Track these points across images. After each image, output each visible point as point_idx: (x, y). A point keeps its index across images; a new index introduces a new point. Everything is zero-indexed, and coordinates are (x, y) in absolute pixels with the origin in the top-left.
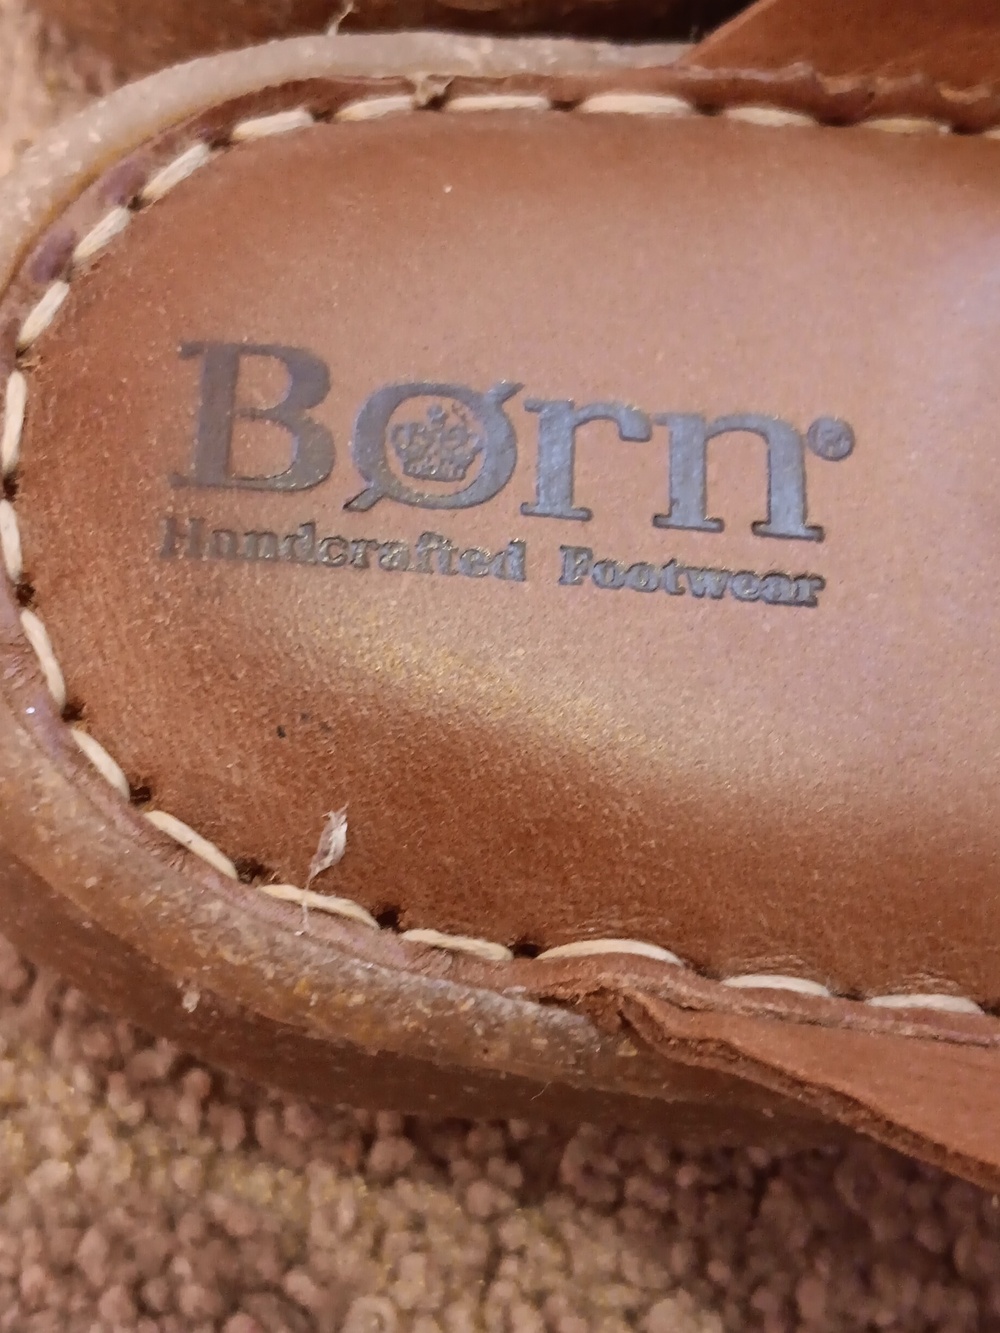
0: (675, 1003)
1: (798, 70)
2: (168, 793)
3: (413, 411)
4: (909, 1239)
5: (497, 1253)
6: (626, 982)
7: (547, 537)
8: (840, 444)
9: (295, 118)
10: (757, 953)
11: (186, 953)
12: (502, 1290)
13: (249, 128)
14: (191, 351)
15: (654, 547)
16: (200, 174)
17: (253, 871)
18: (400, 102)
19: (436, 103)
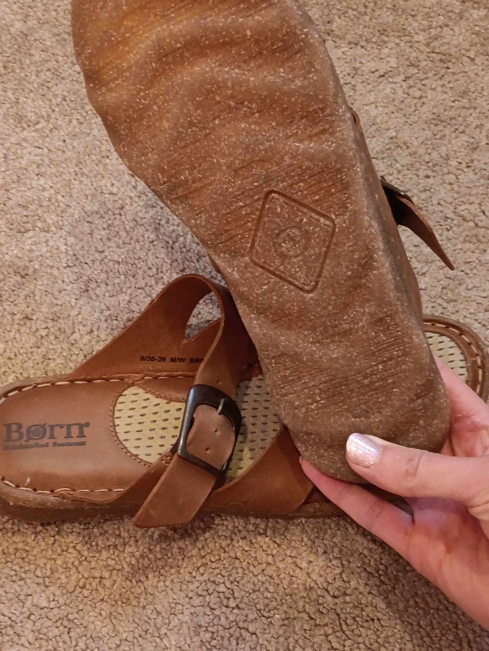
0: (70, 494)
1: (83, 377)
2: (7, 478)
3: (33, 428)
4: (114, 533)
5: (55, 541)
6: (63, 492)
7: (51, 441)
8: (87, 425)
9: (16, 392)
10: (80, 488)
11: (10, 496)
12: (55, 545)
13: (10, 394)
14: (5, 425)
15: (64, 441)
16: (4, 402)
17: (18, 486)
18: (31, 387)
19: (35, 387)
